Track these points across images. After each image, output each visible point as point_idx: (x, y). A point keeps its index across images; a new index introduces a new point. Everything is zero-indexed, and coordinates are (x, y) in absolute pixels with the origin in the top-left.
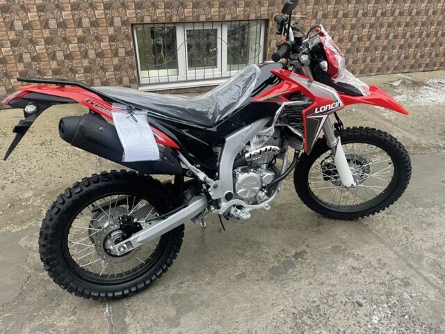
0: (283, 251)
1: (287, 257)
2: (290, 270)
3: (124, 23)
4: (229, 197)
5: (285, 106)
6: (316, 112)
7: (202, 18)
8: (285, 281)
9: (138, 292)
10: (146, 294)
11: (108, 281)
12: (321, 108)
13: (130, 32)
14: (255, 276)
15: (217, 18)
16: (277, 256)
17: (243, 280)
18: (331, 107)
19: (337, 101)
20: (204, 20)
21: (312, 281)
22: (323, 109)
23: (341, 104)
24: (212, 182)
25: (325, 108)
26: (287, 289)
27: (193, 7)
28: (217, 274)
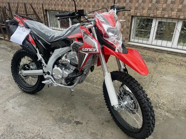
0: (76, 116)
1: (73, 119)
2: (65, 123)
3: (129, 15)
4: (48, 73)
5: (75, 43)
6: (83, 50)
7: (166, 16)
8: (57, 124)
9: (27, 92)
10: (29, 95)
11: (23, 83)
12: (85, 49)
13: (130, 19)
14: (54, 115)
15: (175, 17)
16: (71, 116)
17: (50, 113)
18: (90, 50)
19: (95, 48)
20: (167, 17)
21: (63, 133)
22: (86, 49)
23: (98, 51)
24: (45, 64)
25: (87, 49)
26: (52, 127)
27: (162, 10)
28: (48, 105)
